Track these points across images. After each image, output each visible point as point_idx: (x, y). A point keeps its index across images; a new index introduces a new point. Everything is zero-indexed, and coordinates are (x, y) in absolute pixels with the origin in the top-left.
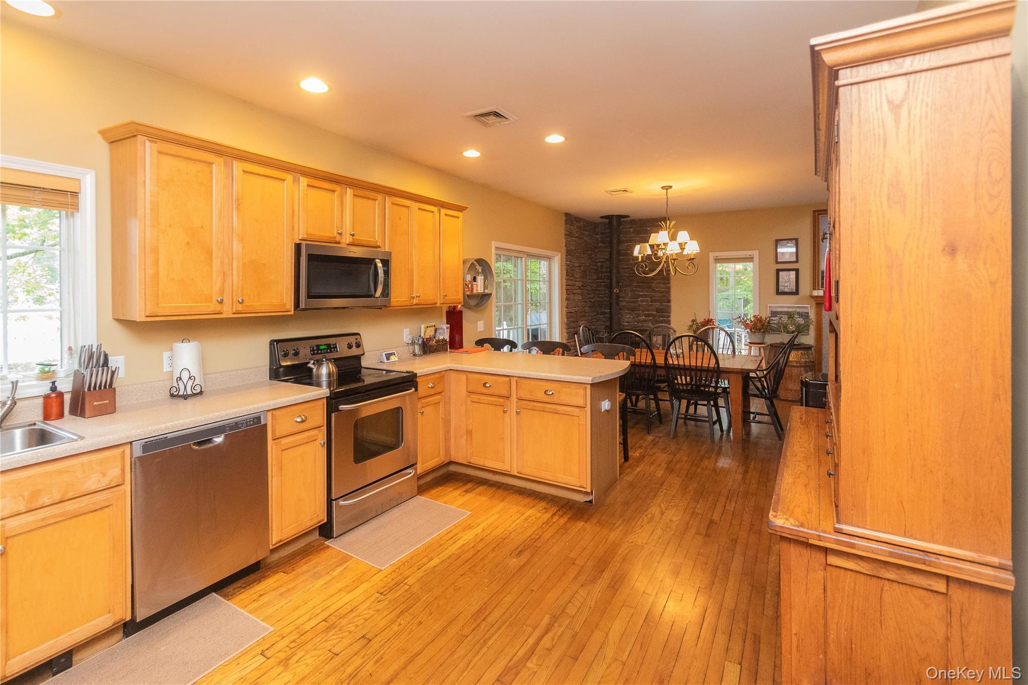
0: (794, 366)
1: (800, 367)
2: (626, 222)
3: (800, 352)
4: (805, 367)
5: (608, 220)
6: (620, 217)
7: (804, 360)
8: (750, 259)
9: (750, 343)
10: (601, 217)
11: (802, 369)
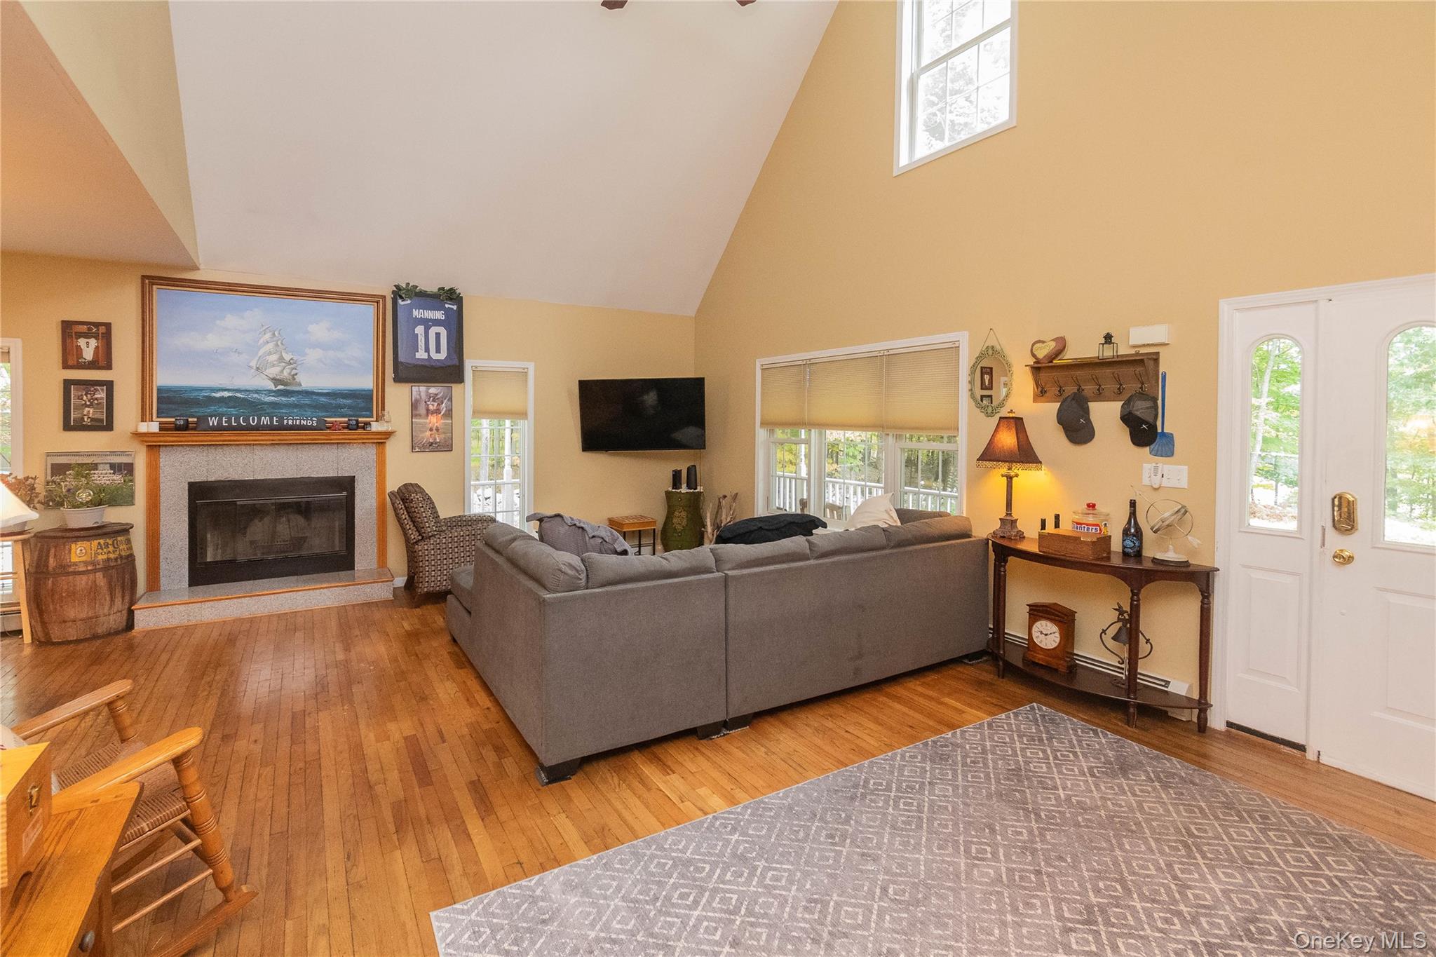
0: (80, 572)
3: (95, 543)
11: (99, 575)
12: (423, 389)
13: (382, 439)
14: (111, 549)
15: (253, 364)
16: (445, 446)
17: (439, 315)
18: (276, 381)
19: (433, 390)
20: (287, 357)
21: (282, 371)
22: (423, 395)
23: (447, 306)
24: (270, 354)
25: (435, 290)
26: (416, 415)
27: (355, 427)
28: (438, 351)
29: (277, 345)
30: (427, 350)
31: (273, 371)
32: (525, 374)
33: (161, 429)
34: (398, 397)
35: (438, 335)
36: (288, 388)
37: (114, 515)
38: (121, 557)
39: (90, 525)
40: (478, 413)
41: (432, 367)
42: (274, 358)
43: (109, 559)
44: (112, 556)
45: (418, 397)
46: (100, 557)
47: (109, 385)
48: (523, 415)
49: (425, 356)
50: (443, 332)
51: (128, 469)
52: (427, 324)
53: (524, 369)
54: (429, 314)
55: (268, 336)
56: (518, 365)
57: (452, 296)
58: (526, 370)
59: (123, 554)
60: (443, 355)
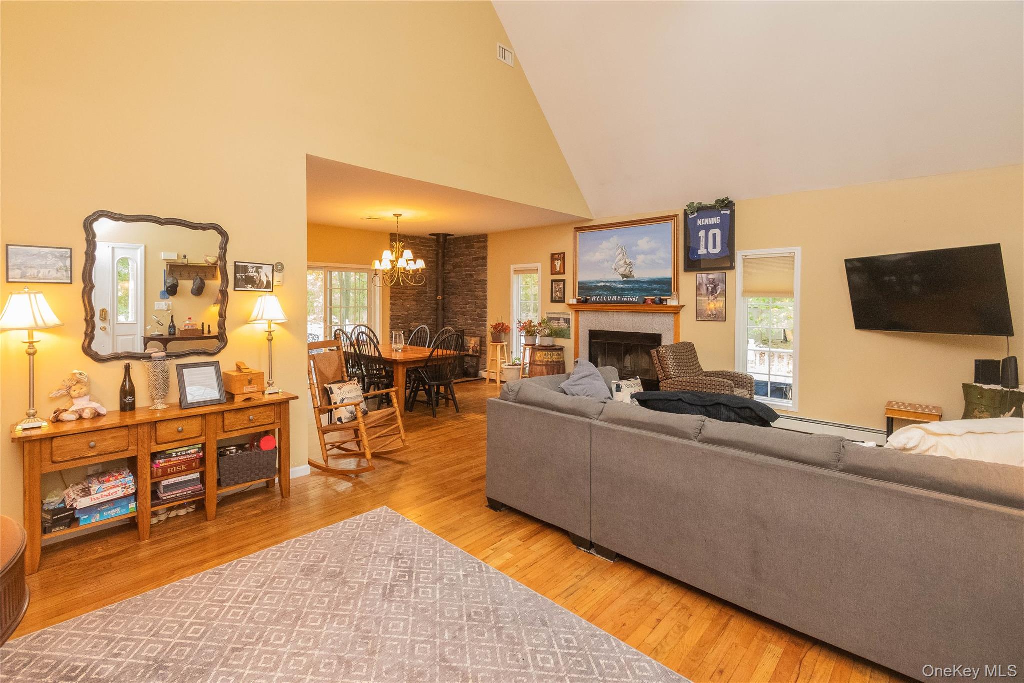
0: (539, 365)
1: (543, 365)
2: (450, 239)
3: (544, 352)
4: (547, 365)
5: (436, 237)
6: (446, 235)
7: (547, 360)
8: (535, 270)
9: (526, 345)
10: (430, 235)
11: (544, 367)
12: (704, 276)
13: (676, 311)
14: (550, 357)
15: (613, 267)
16: (720, 317)
17: (716, 220)
18: (624, 276)
19: (711, 276)
20: (628, 261)
21: (626, 270)
22: (705, 279)
23: (722, 212)
24: (620, 260)
25: (713, 202)
26: (699, 294)
27: (659, 302)
28: (715, 247)
29: (624, 255)
30: (707, 247)
31: (622, 270)
32: (792, 257)
33: (578, 302)
34: (689, 282)
35: (715, 235)
36: (628, 279)
37: (560, 342)
38: (553, 361)
39: (547, 345)
40: (747, 292)
41: (710, 260)
42: (622, 262)
43: (548, 361)
44: (550, 360)
45: (701, 281)
46: (545, 360)
47: (564, 281)
48: (789, 293)
49: (705, 252)
50: (718, 232)
51: (568, 321)
52: (708, 228)
53: (790, 253)
54: (709, 221)
55: (620, 250)
56: (785, 250)
57: (727, 204)
58: (793, 254)
59: (555, 360)
60: (718, 250)
